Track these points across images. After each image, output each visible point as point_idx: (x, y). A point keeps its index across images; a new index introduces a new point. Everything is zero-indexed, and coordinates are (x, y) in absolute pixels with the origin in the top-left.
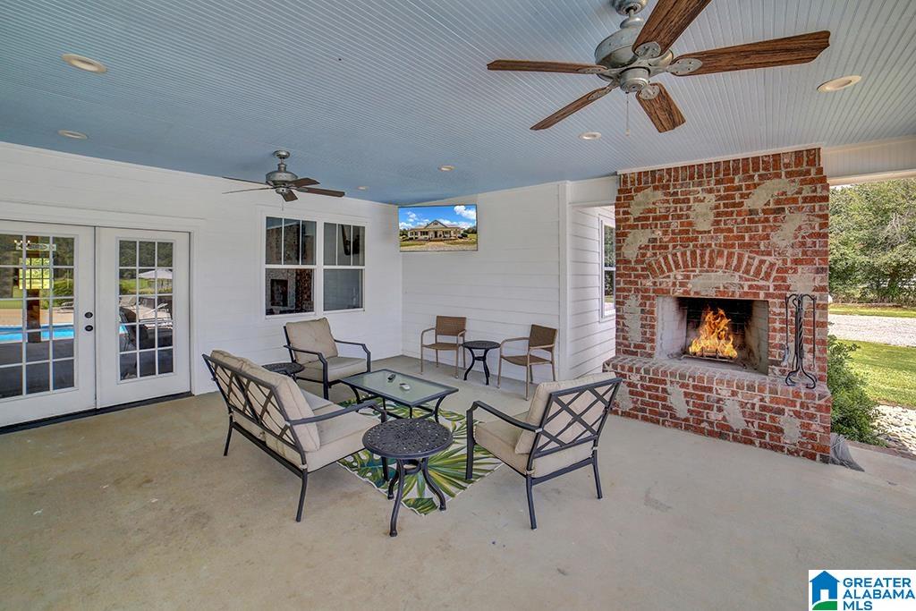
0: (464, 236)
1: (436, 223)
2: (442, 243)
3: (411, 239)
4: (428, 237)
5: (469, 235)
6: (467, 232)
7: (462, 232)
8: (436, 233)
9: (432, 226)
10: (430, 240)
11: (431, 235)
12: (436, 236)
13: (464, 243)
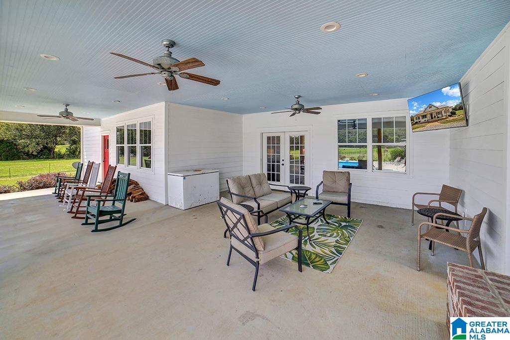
0: (453, 114)
1: (430, 106)
2: (436, 123)
3: (417, 123)
4: (426, 119)
5: (457, 112)
6: (455, 109)
7: (451, 110)
8: (431, 115)
9: (429, 110)
10: (428, 122)
11: (429, 116)
12: (432, 118)
13: (454, 121)
